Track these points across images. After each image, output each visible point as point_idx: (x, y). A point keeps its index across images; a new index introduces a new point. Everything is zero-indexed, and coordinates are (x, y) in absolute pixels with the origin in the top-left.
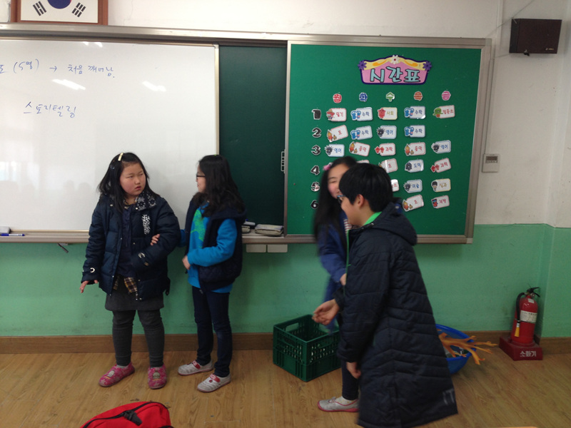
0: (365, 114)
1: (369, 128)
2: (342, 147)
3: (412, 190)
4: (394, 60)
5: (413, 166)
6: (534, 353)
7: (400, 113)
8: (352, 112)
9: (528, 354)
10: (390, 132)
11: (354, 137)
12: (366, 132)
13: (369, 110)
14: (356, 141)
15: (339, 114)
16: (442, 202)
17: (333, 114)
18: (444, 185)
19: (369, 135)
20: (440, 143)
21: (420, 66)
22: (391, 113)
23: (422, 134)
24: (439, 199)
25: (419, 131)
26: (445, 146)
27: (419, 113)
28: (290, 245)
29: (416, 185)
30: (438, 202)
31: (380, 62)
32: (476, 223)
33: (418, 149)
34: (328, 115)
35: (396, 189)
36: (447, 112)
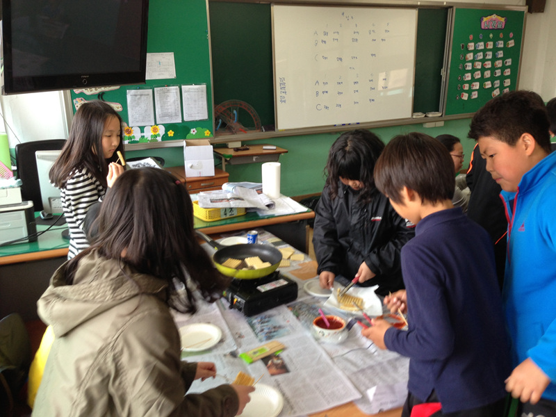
0: (481, 46)
1: (482, 53)
2: (470, 64)
3: (496, 86)
4: (494, 17)
5: (497, 73)
7: (494, 45)
8: (476, 45)
10: (490, 55)
11: (476, 58)
13: (483, 43)
14: (476, 61)
15: (472, 46)
17: (469, 46)
18: (508, 82)
19: (481, 57)
20: (508, 60)
21: (503, 20)
22: (491, 45)
23: (502, 55)
24: (505, 90)
25: (500, 54)
26: (509, 62)
27: (501, 44)
28: (445, 121)
29: (497, 83)
31: (489, 17)
33: (499, 63)
34: (467, 47)
35: (490, 86)
36: (511, 43)
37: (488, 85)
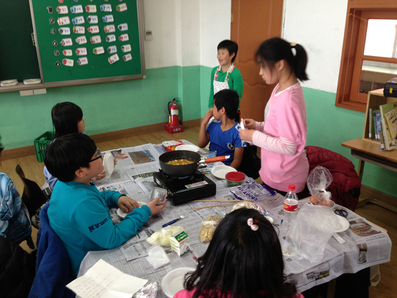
0: (79, 9)
1: (82, 17)
2: (68, 29)
3: (112, 52)
5: (110, 39)
6: (180, 129)
7: (98, 8)
8: (71, 8)
9: (177, 130)
10: (94, 20)
11: (75, 23)
12: (81, 20)
13: (80, 7)
14: (76, 25)
15: (64, 9)
16: (129, 58)
17: (60, 10)
18: (127, 48)
19: (83, 21)
20: (122, 25)
22: (93, 9)
23: (112, 20)
24: (126, 56)
25: (110, 18)
26: (124, 27)
27: (108, 8)
28: (47, 88)
29: (113, 49)
30: (126, 57)
32: (147, 68)
33: (110, 28)
34: (57, 11)
35: (103, 52)
36: (123, 7)
37: (100, 50)
